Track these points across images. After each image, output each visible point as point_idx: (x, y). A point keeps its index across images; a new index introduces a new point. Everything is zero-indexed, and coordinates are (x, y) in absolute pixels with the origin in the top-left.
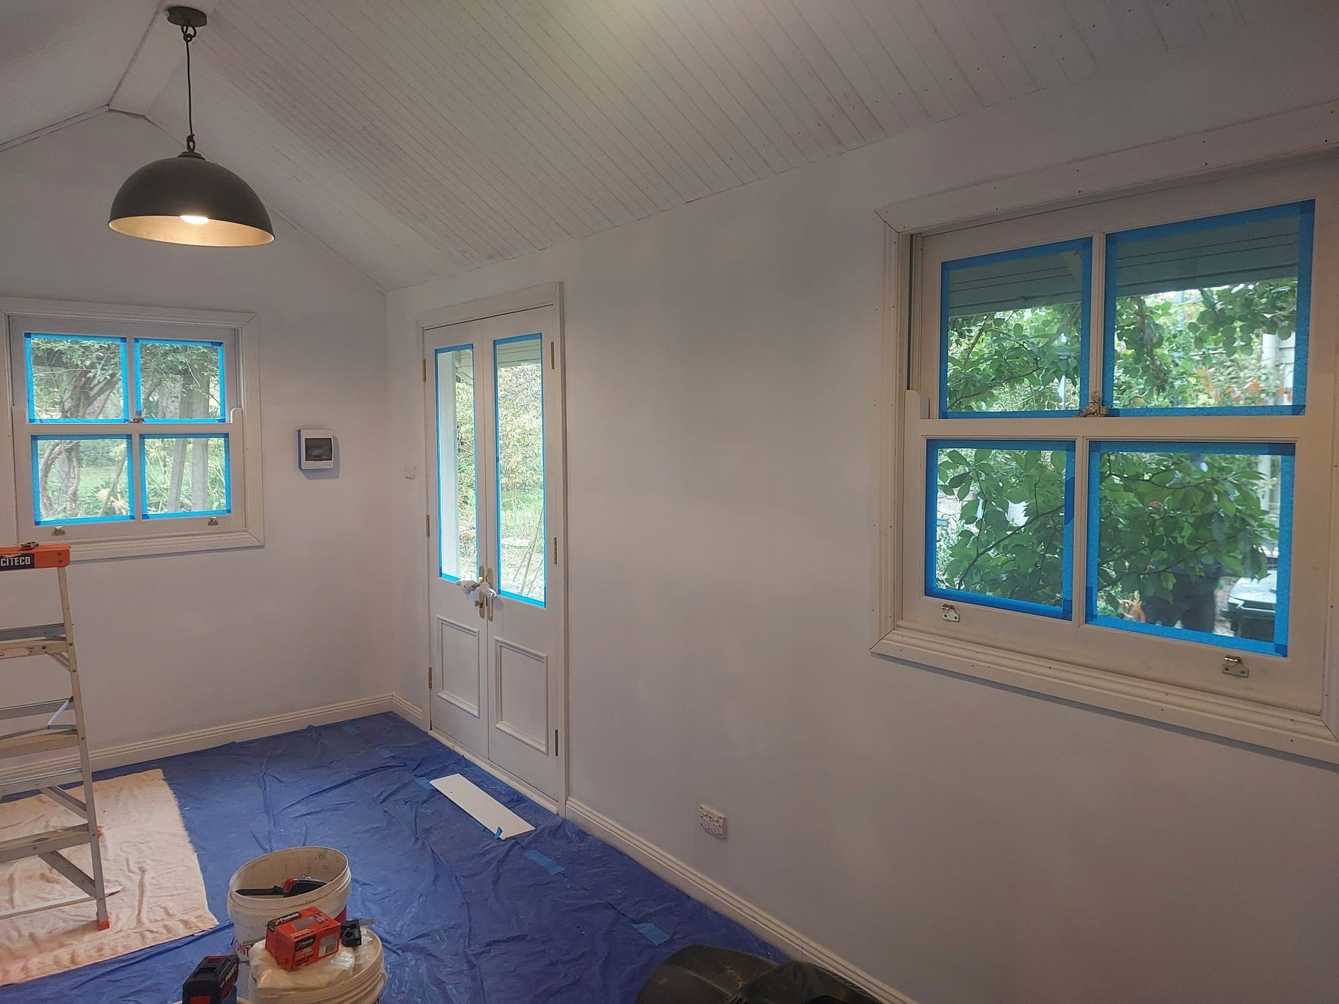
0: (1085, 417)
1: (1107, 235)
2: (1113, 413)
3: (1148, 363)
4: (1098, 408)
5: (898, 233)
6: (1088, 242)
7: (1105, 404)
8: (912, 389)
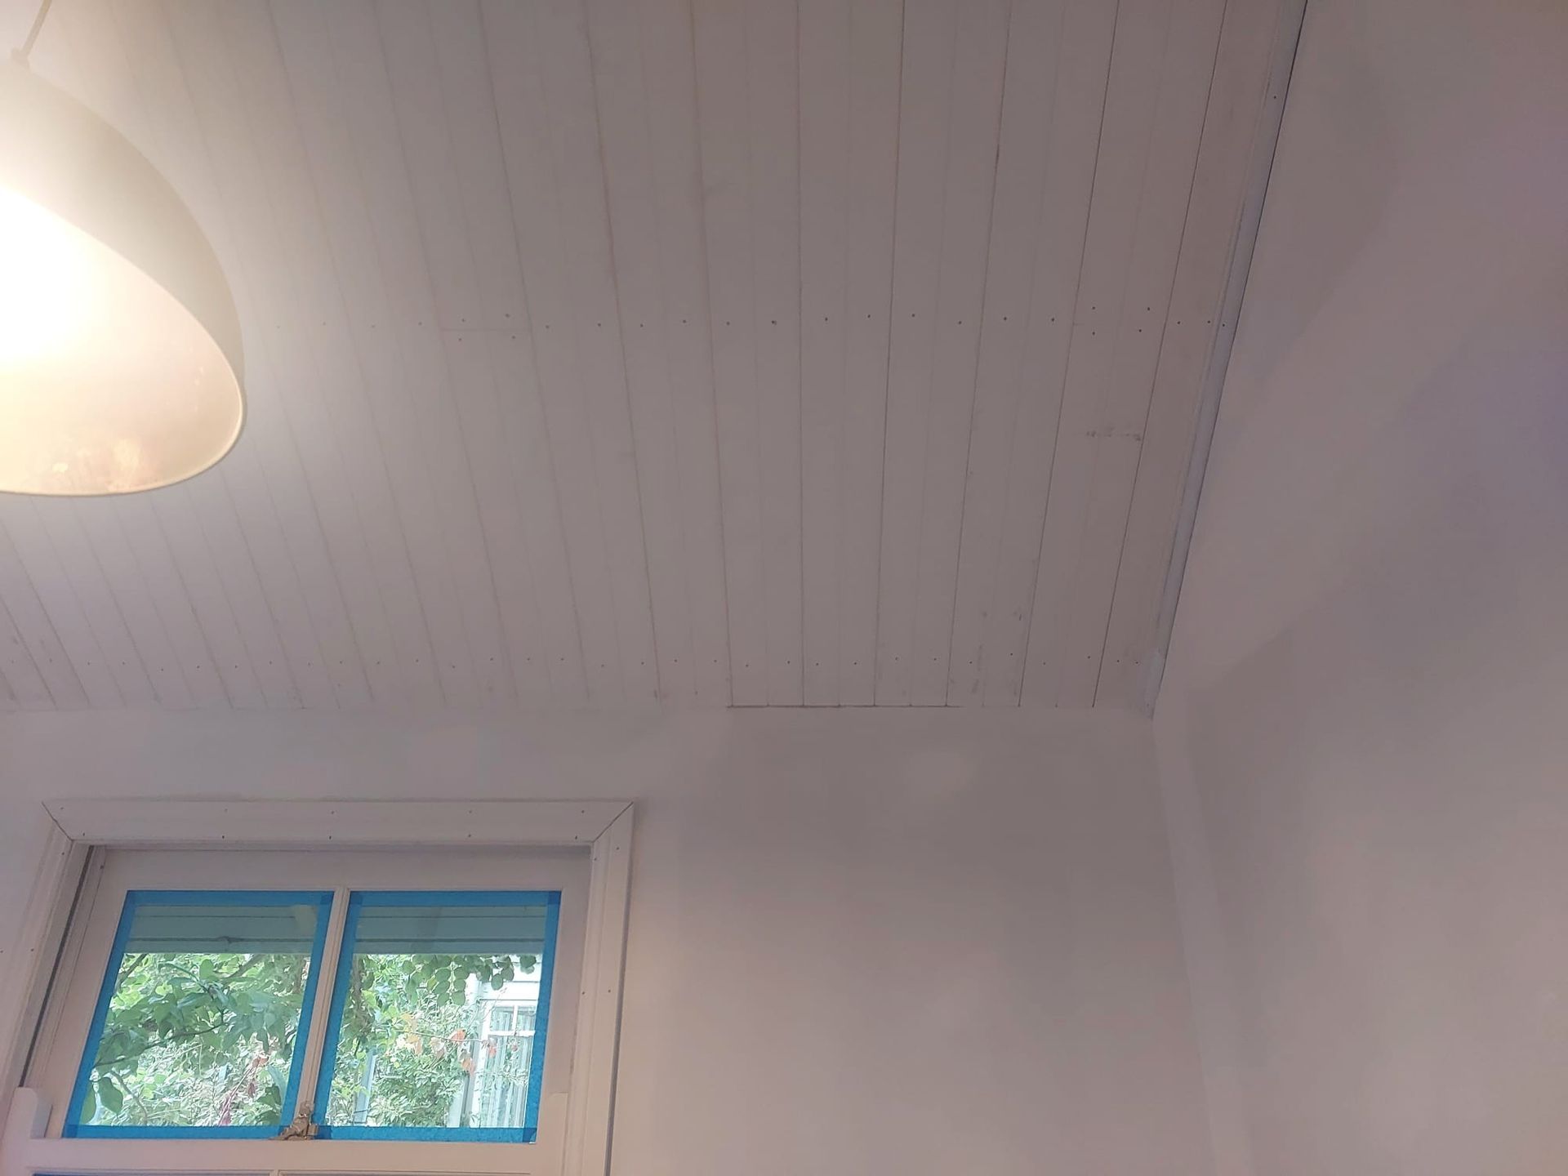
0: (286, 1139)
1: (352, 892)
2: (324, 1133)
3: (352, 1007)
4: (306, 1126)
5: (73, 840)
6: (328, 898)
7: (315, 1118)
8: (27, 1086)
